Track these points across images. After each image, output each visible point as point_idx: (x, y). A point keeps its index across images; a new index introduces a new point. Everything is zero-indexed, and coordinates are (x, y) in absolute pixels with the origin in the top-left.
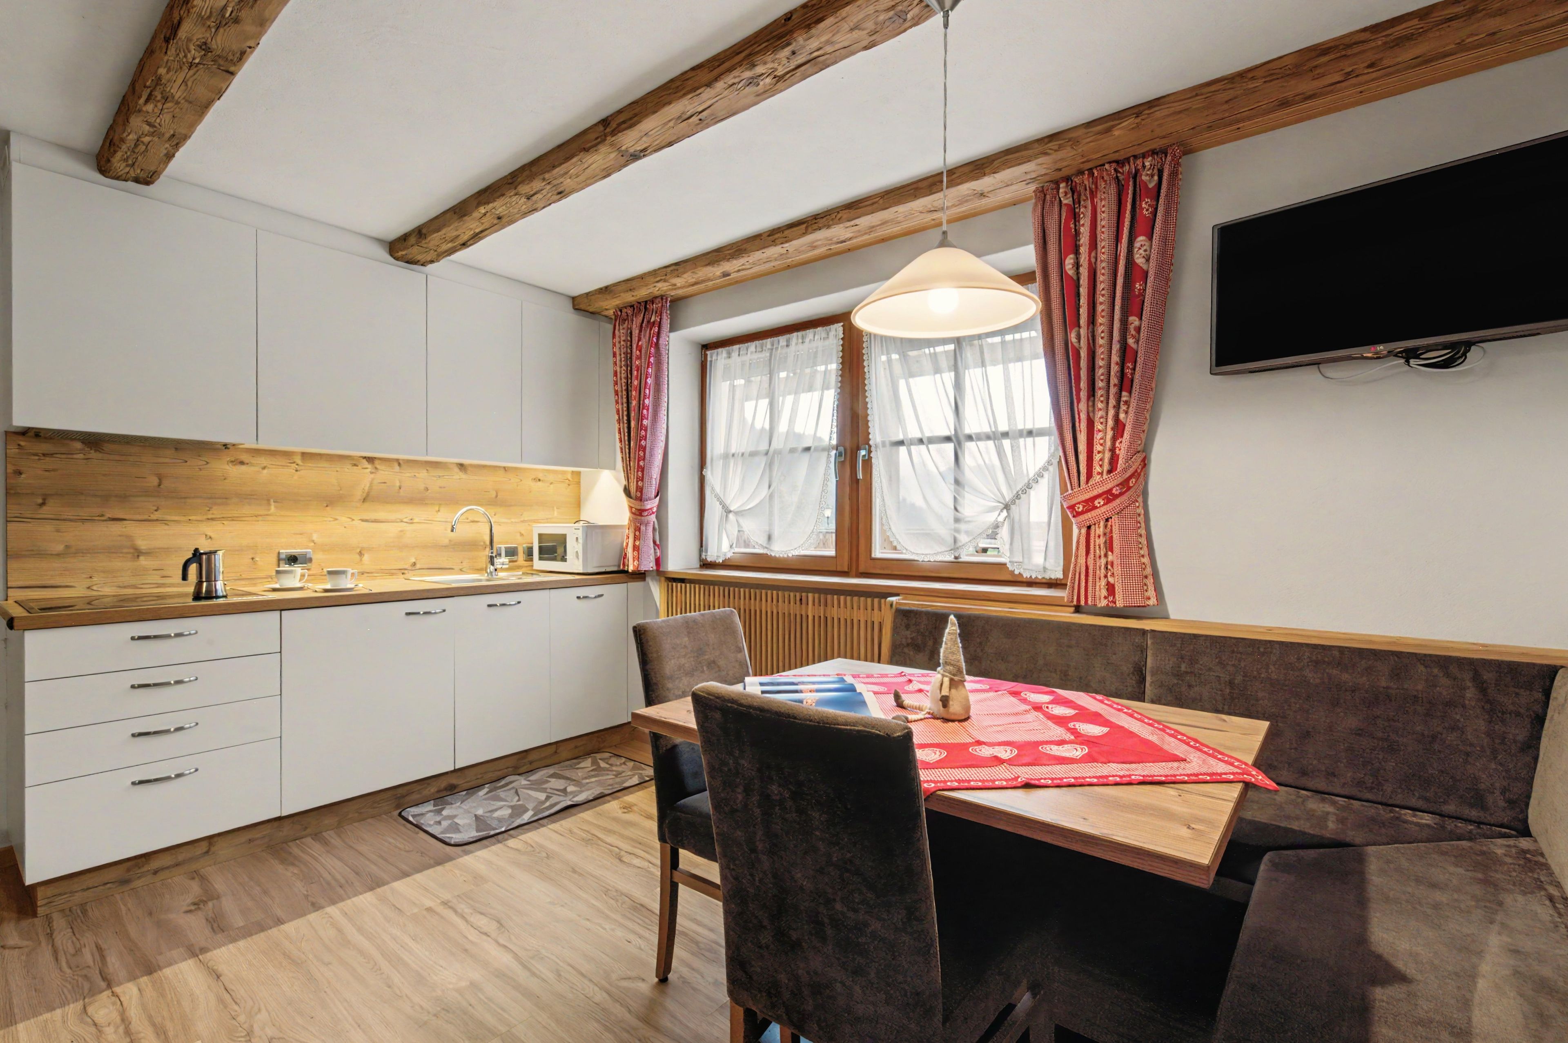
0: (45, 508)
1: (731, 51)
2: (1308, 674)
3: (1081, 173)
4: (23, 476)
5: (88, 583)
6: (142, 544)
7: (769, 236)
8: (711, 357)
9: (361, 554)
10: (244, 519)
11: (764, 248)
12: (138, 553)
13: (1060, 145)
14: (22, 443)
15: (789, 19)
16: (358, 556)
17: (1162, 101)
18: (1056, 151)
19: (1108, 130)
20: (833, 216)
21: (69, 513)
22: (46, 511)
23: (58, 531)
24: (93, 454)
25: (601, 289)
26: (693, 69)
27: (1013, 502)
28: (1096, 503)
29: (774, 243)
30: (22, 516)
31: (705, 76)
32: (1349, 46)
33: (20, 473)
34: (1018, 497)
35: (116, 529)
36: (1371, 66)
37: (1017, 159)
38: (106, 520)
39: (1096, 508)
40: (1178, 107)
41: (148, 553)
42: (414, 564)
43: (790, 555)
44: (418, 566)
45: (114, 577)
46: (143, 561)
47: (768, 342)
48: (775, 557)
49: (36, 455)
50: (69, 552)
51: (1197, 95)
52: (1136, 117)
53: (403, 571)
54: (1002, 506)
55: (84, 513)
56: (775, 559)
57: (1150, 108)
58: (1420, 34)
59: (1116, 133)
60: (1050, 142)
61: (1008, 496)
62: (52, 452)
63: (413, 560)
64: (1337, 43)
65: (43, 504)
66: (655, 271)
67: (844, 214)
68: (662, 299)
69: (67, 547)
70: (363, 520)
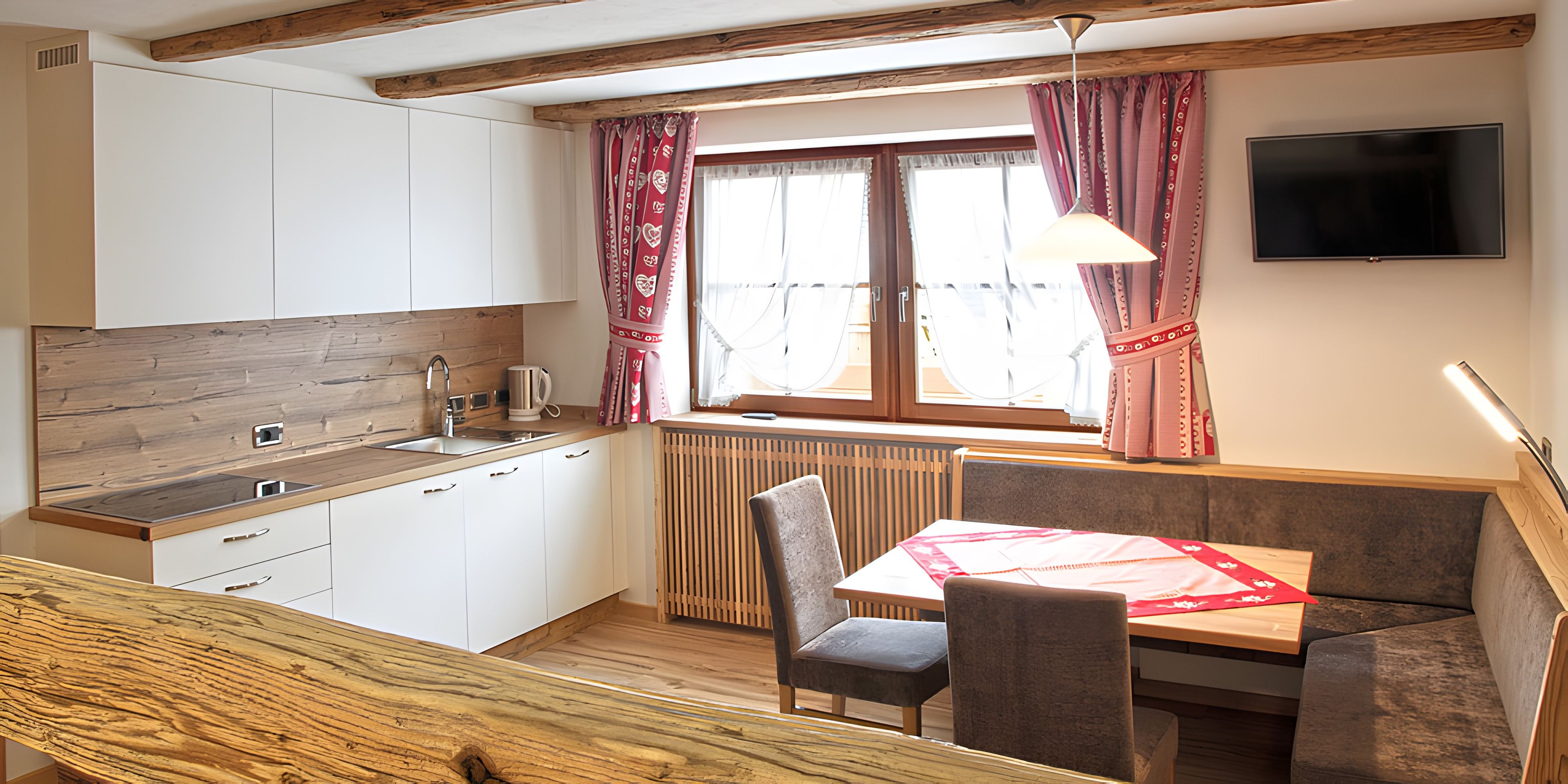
0: (66, 403)
4: (50, 371)
5: (101, 480)
6: (143, 433)
9: (324, 422)
10: (223, 395)
12: (140, 444)
14: (48, 337)
16: (321, 424)
21: (84, 407)
22: (67, 408)
23: (77, 427)
24: (104, 340)
30: (48, 414)
33: (47, 369)
35: (122, 417)
38: (114, 410)
41: (148, 442)
42: (371, 428)
44: (374, 431)
45: (121, 472)
46: (144, 452)
49: (57, 347)
50: (85, 448)
53: (361, 437)
55: (96, 405)
62: (70, 343)
63: (370, 423)
65: (65, 400)
69: (84, 443)
70: (324, 383)
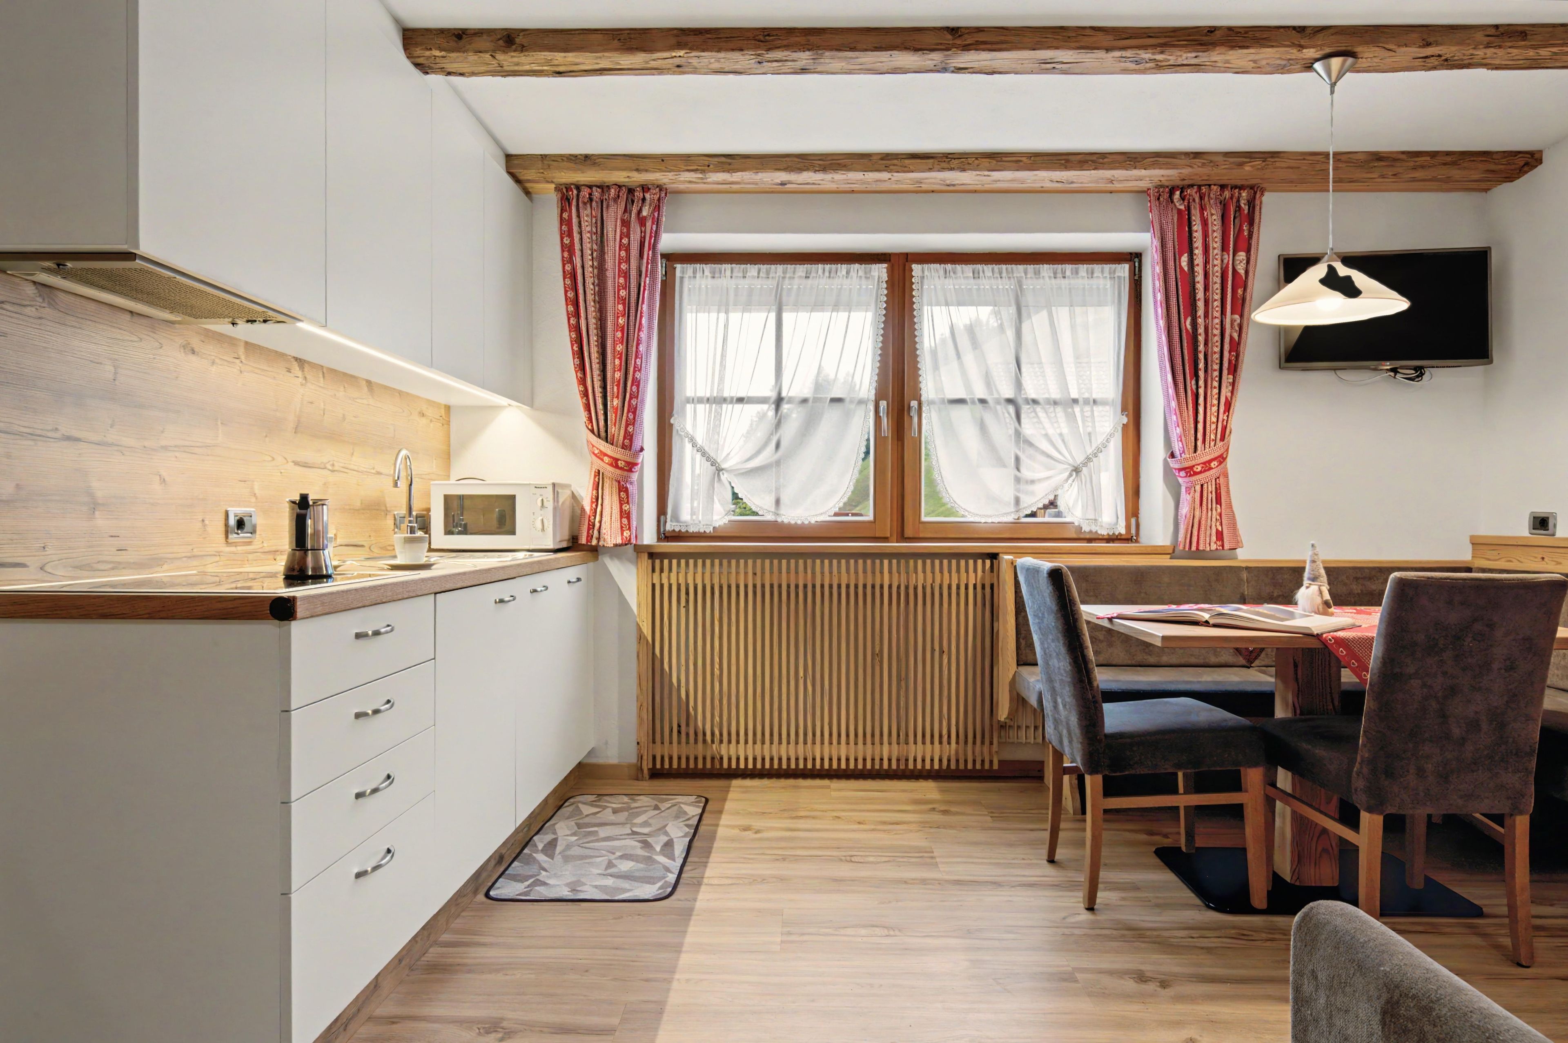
1: (1143, 31)
2: (1354, 587)
3: (1192, 186)
6: (97, 488)
7: (882, 159)
8: (683, 272)
11: (865, 171)
13: (1204, 163)
15: (1212, 32)
17: (1282, 155)
18: (1199, 167)
19: (1241, 165)
20: (970, 161)
25: (576, 156)
26: (1093, 28)
27: (1085, 464)
28: (1212, 465)
29: (887, 169)
31: (1107, 40)
32: (1395, 160)
34: (1089, 459)
36: (1395, 175)
37: (1167, 163)
38: (59, 440)
39: (1212, 468)
40: (1292, 163)
41: (103, 505)
42: (335, 538)
43: (813, 522)
44: (338, 542)
45: (69, 548)
47: (780, 268)
48: (789, 524)
51: (1304, 159)
52: (1263, 161)
54: (1071, 468)
56: (789, 526)
57: (1272, 157)
58: (1429, 167)
59: (1247, 168)
60: (1194, 158)
61: (1080, 459)
63: (335, 531)
64: (1389, 155)
66: (689, 156)
67: (985, 162)
68: (661, 190)
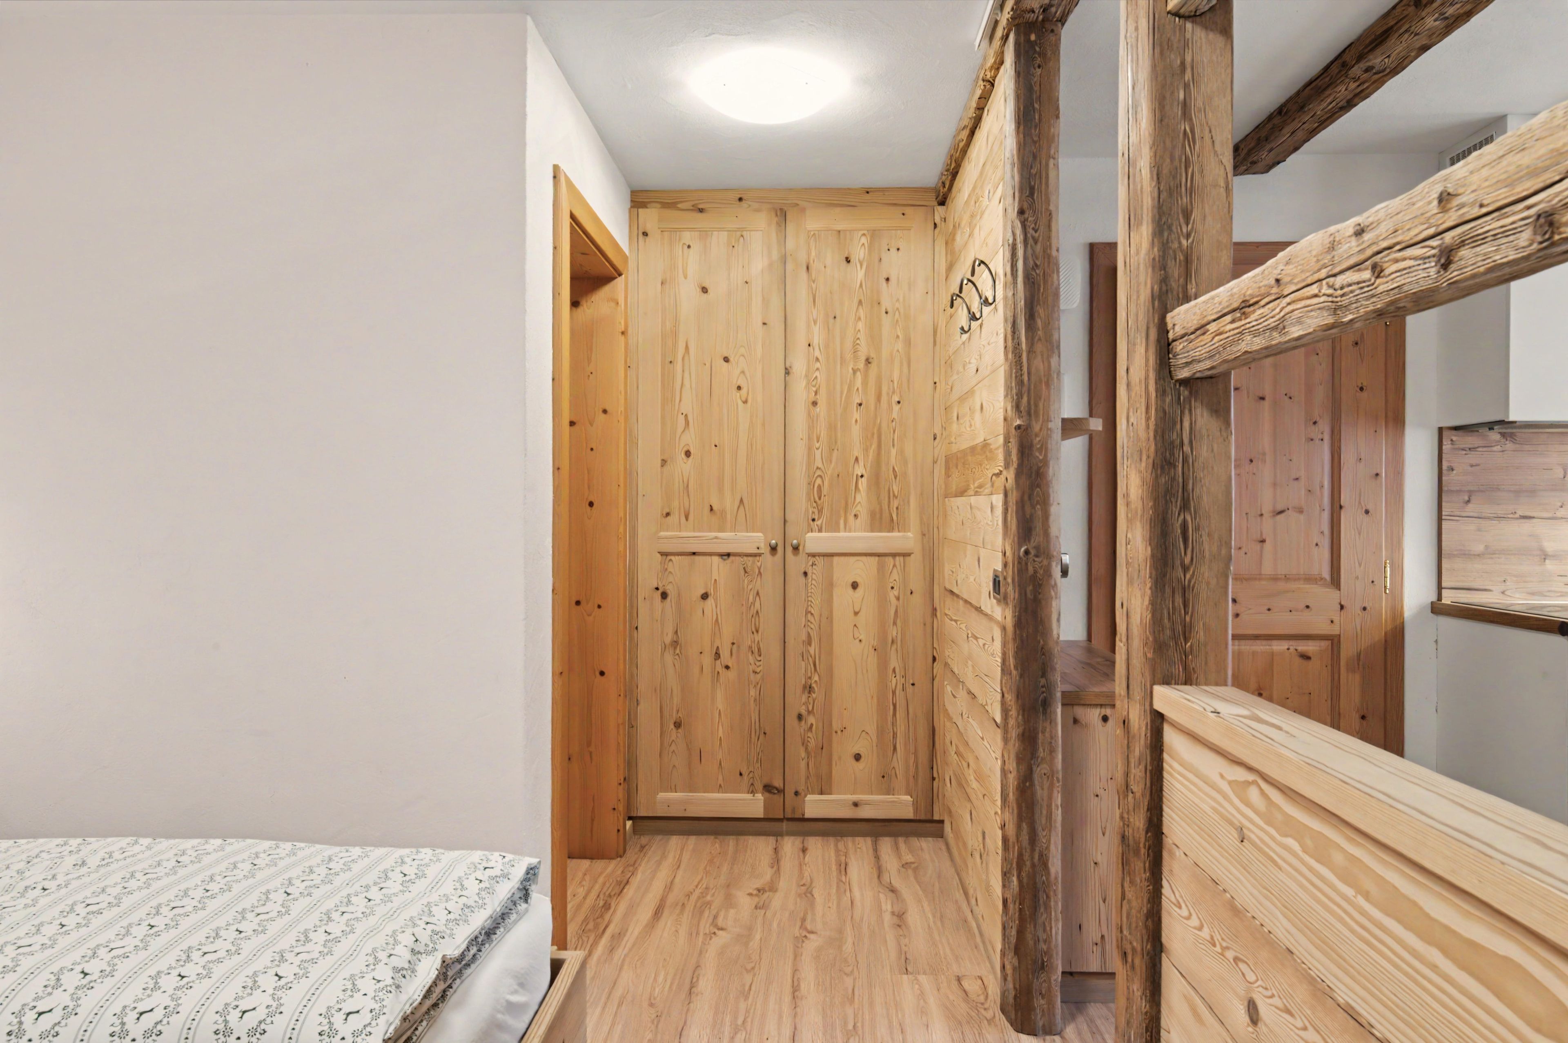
0: (1470, 505)
4: (1455, 472)
5: (1502, 587)
6: (1550, 547)
12: (1545, 556)
14: (1454, 438)
21: (1488, 510)
22: (1471, 510)
23: (1479, 530)
24: (1509, 445)
30: (1452, 514)
33: (1453, 470)
35: (1526, 527)
38: (1517, 518)
41: (1555, 557)
45: (1525, 582)
46: (1550, 565)
49: (1463, 449)
50: (1489, 553)
55: (1500, 510)
62: (1476, 446)
65: (1469, 501)
69: (1487, 547)
